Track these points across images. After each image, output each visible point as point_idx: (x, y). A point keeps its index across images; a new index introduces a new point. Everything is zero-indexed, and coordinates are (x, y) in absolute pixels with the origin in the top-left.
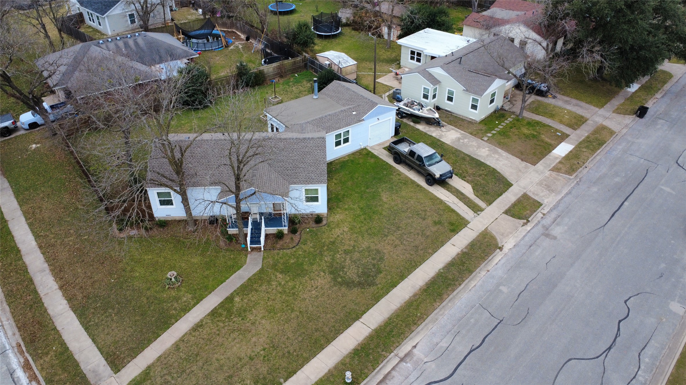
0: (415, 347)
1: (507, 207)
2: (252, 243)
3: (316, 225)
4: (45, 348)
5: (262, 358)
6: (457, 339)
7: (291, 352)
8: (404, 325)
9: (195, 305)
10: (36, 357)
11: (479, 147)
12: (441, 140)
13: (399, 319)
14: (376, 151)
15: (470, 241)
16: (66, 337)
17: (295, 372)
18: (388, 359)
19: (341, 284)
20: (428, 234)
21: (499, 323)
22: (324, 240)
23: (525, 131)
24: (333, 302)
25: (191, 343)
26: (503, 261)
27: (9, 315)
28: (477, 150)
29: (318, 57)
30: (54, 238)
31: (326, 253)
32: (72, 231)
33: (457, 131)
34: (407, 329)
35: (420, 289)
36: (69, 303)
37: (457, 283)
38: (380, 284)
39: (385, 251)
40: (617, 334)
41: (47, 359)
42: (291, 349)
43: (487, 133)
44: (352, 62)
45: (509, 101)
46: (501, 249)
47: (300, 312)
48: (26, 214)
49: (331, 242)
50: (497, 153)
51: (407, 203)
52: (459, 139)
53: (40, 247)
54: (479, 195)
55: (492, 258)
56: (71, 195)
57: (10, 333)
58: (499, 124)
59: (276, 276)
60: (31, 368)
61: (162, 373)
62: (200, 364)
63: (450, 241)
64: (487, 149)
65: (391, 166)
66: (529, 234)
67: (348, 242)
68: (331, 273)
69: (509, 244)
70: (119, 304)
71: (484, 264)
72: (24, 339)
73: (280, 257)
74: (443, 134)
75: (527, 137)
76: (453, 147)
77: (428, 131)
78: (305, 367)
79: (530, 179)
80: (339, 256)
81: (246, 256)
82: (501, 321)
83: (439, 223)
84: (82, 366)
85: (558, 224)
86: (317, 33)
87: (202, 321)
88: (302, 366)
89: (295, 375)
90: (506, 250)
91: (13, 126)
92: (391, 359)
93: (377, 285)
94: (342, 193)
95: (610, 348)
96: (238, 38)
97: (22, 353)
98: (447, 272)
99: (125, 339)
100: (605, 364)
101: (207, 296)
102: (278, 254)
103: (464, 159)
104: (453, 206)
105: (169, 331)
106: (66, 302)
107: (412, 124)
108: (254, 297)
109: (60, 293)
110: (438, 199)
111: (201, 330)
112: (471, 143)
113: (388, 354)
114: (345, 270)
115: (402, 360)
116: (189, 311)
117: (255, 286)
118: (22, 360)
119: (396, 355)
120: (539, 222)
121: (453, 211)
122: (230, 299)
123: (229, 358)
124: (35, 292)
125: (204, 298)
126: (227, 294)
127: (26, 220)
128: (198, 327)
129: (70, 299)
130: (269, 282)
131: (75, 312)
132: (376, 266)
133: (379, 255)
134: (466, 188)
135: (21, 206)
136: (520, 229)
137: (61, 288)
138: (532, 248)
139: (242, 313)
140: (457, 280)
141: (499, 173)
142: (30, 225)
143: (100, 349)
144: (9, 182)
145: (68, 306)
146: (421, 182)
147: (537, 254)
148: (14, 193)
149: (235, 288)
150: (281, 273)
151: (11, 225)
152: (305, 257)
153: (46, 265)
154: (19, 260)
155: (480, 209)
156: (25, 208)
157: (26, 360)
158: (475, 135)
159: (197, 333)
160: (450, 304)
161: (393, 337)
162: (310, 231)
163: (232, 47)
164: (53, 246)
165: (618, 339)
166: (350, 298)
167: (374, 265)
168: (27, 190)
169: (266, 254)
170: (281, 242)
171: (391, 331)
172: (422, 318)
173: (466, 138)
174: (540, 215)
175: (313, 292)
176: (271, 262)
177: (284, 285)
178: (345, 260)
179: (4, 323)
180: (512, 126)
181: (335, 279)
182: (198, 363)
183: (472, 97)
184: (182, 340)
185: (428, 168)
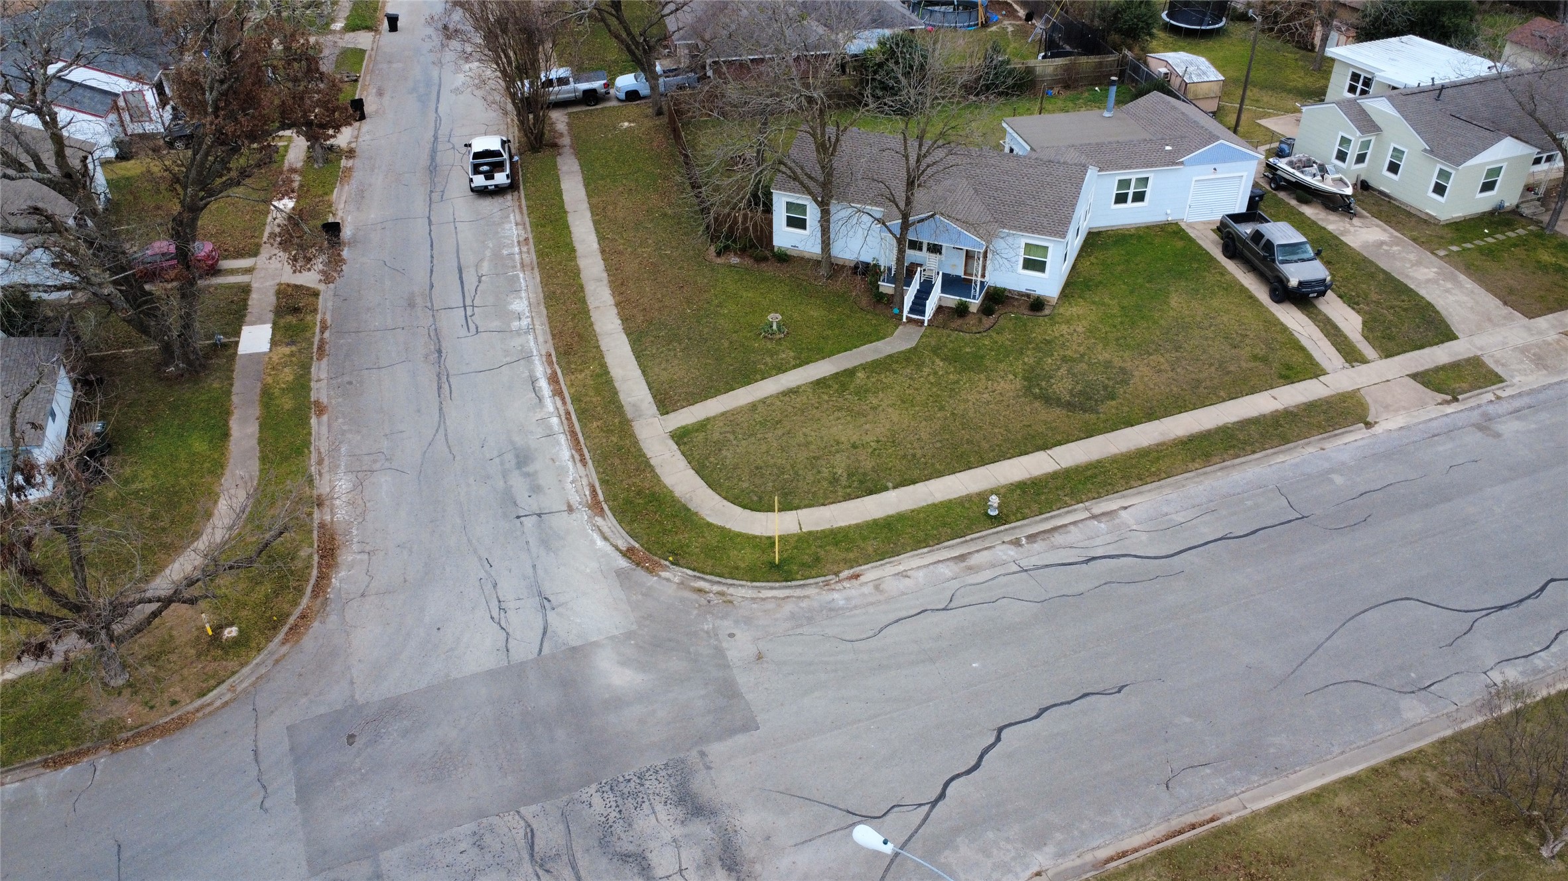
0: (1125, 508)
1: (1421, 369)
2: (912, 311)
3: (1030, 313)
4: (581, 364)
5: (870, 450)
6: (1207, 518)
7: (918, 456)
8: (1119, 475)
9: (795, 367)
10: (567, 371)
11: (1418, 263)
12: (1342, 238)
13: (1115, 465)
14: (1196, 232)
15: (1311, 399)
16: (610, 360)
17: (914, 482)
18: (1070, 508)
19: (1036, 397)
20: (1232, 368)
21: (1297, 519)
22: (1034, 335)
23: (1545, 257)
24: (1012, 415)
25: (774, 407)
26: (1360, 443)
27: (545, 319)
28: (1411, 267)
29: (1149, 59)
30: (624, 244)
31: (1029, 353)
32: (650, 241)
33: (1385, 230)
34: (1123, 482)
35: (1175, 440)
36: (623, 324)
37: (1248, 448)
38: (1105, 413)
39: (1136, 373)
40: (1534, 594)
41: (581, 376)
42: (919, 453)
43: (1452, 244)
44: (1214, 75)
45: (1539, 200)
46: (1368, 425)
47: (953, 414)
48: (593, 209)
49: (1045, 339)
50: (1455, 280)
51: (1214, 318)
52: (1382, 243)
53: (603, 252)
54: (1371, 337)
55: (1343, 433)
56: (661, 196)
57: (541, 339)
58: (1487, 235)
59: (933, 363)
60: (557, 382)
61: (724, 429)
62: (780, 432)
63: (1270, 392)
64: (1435, 270)
65: (1212, 259)
66: (1445, 419)
67: (1075, 347)
68: (1025, 378)
69: (1388, 424)
70: (689, 339)
71: (1320, 436)
72: (556, 349)
73: (951, 341)
74: (1352, 229)
75: (1543, 267)
76: (1359, 254)
77: (1322, 220)
78: (932, 481)
79: (1505, 338)
80: (1050, 361)
81: (897, 327)
82: (1303, 517)
83: (1264, 360)
84: (622, 397)
85: (1518, 418)
86: (1172, 22)
87: (799, 387)
88: (929, 478)
89: (912, 486)
90: (1377, 429)
91: (603, 90)
92: (1075, 510)
93: (1098, 413)
94: (1099, 278)
95: (1502, 608)
96: (1012, 13)
97: (550, 363)
98: (1238, 430)
99: (686, 380)
100: (1476, 624)
101: (817, 360)
102: (949, 336)
103: (1372, 276)
104: (1305, 342)
105: (749, 387)
106: (620, 322)
107: (1293, 202)
108: (887, 378)
109: (614, 311)
110: (1282, 324)
111: (793, 397)
112: (1404, 254)
113: (1073, 503)
114: (1053, 381)
115: (1094, 517)
116: (785, 371)
117: (895, 366)
118: (549, 371)
119: (1086, 509)
120: (1479, 406)
121: (1302, 349)
122: (851, 373)
123: (822, 438)
124: (583, 301)
125: (812, 362)
126: (849, 365)
127: (592, 215)
128: (793, 392)
129: (625, 320)
130: (919, 367)
131: (628, 335)
132: (1109, 389)
133: (1124, 376)
134: (1350, 322)
135: (589, 196)
136: (1431, 407)
137: (617, 305)
138: (1436, 438)
139: (862, 392)
140: (1252, 444)
141: (1438, 312)
142: (596, 223)
143: (648, 384)
144: (580, 165)
145: (621, 327)
146: (1261, 293)
147: (1441, 449)
148: (584, 180)
149: (863, 362)
150: (942, 360)
151: (571, 219)
152: (991, 350)
153: (605, 275)
154: (571, 260)
155: (1360, 359)
156: (595, 200)
157: (555, 373)
158: (1421, 244)
159: (787, 399)
160: (1219, 474)
161: (1093, 484)
162: (1016, 318)
163: (994, 28)
164: (621, 253)
165: (1529, 601)
166: (1043, 418)
167: (1105, 387)
168: (602, 179)
169: (928, 331)
170: (959, 322)
171: (1095, 476)
172: (1158, 476)
173: (1397, 245)
174: (1490, 396)
175: (984, 396)
176: (933, 343)
177: (942, 375)
178: (1059, 369)
179: (537, 326)
180: (1521, 242)
181: (1028, 389)
182: (776, 432)
183: (1439, 167)
184: (763, 401)
185: (1281, 266)
